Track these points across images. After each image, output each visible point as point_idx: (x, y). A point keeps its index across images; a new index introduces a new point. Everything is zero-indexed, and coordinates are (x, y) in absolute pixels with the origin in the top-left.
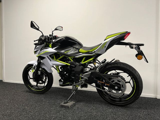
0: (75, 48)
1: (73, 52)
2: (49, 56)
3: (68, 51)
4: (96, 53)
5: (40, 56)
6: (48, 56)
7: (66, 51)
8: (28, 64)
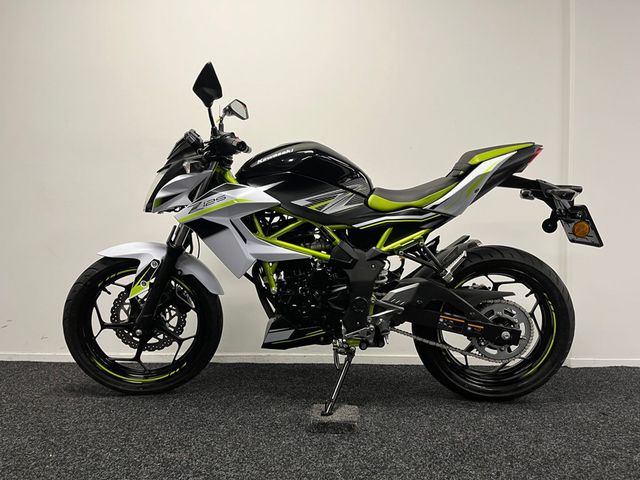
0: (351, 190)
1: (342, 207)
2: (242, 219)
3: (323, 204)
4: (437, 213)
5: (202, 220)
6: (237, 218)
7: (315, 202)
8: (105, 258)
